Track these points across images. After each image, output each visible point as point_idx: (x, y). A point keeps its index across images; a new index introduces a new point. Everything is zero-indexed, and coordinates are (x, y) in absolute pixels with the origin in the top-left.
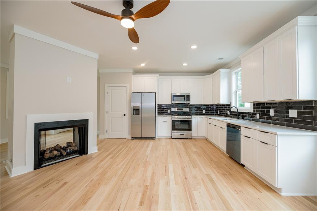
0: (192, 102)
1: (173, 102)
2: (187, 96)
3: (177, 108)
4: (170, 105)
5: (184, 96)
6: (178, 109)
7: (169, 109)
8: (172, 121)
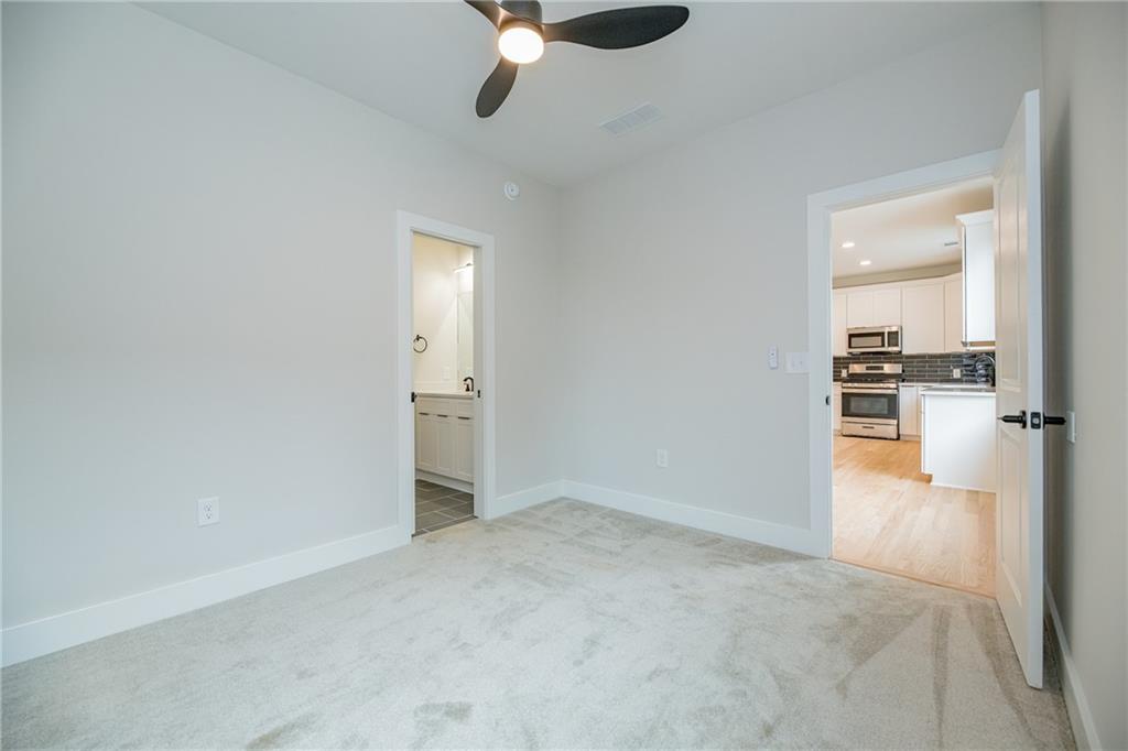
0: (909, 347)
1: (851, 350)
2: (889, 333)
3: (865, 365)
4: (844, 358)
5: (882, 334)
6: (868, 368)
7: (844, 368)
8: (843, 394)
